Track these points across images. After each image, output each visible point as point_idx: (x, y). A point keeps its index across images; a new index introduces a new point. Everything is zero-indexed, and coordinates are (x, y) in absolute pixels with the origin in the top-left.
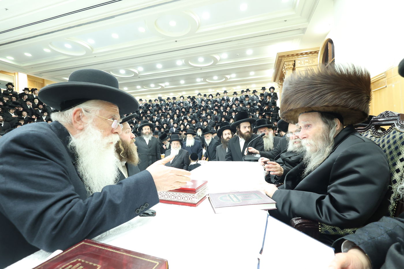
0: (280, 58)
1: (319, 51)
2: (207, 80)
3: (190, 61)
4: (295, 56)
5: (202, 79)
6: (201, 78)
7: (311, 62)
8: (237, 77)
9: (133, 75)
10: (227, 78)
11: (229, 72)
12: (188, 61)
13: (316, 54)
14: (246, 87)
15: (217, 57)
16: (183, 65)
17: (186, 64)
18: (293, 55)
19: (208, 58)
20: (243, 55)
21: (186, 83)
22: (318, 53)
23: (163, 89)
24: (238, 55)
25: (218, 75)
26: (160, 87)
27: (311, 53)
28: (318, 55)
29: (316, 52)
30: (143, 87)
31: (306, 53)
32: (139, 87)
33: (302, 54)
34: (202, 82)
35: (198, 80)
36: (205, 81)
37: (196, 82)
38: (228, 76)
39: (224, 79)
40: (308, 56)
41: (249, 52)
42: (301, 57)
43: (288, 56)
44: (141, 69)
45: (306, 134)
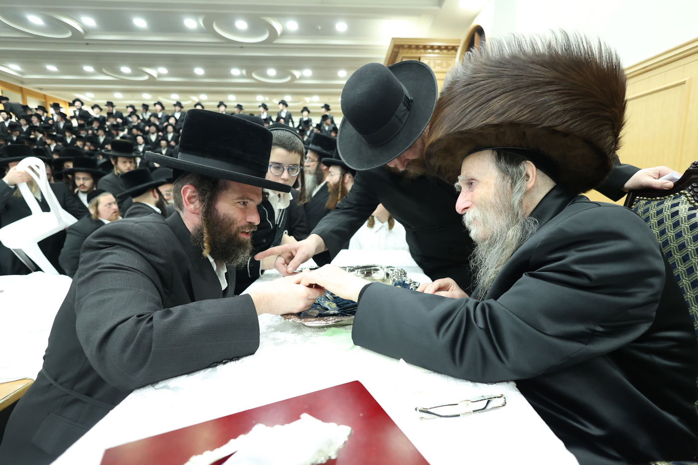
0: (396, 50)
1: (458, 46)
2: (255, 74)
3: (216, 24)
4: (420, 49)
5: (244, 72)
6: (241, 67)
7: (444, 65)
8: (313, 77)
9: (69, 35)
10: (294, 77)
11: (299, 63)
12: (212, 24)
13: (453, 52)
14: (330, 99)
15: (278, 26)
16: (200, 32)
17: (208, 30)
18: (417, 47)
19: (258, 24)
20: (329, 32)
21: (207, 76)
22: (456, 50)
23: (152, 81)
24: (318, 30)
25: (277, 68)
26: (146, 78)
27: (446, 48)
28: (456, 54)
29: (454, 48)
30: (99, 70)
31: (439, 48)
32: (88, 69)
33: (432, 48)
34: (242, 77)
35: (235, 72)
36: (249, 76)
37: (231, 76)
38: (297, 73)
39: (288, 79)
40: (441, 52)
41: (341, 26)
42: (430, 53)
43: (410, 47)
44: (89, 21)
45: (467, 201)
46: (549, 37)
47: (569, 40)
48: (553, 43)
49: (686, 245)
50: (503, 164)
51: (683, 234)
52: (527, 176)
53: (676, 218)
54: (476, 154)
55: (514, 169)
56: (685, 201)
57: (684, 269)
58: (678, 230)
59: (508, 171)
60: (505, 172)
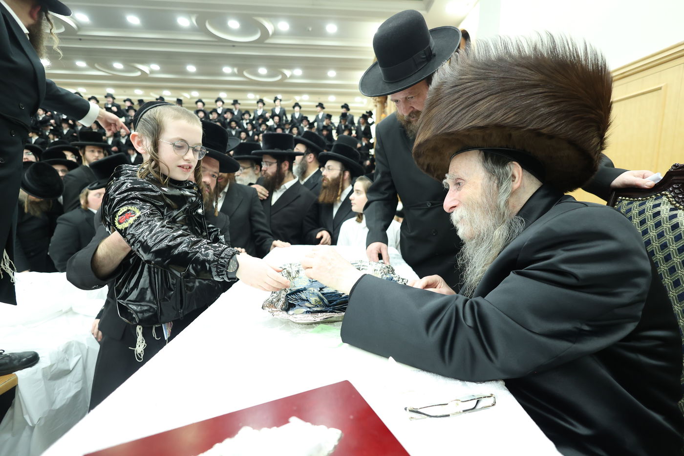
2: (246, 72)
3: (209, 22)
5: (236, 70)
6: (233, 66)
8: (303, 77)
9: (63, 30)
10: (284, 76)
11: (290, 62)
12: (205, 22)
14: (319, 98)
15: (269, 26)
16: (193, 30)
17: (201, 29)
19: (250, 24)
20: (320, 33)
21: (199, 73)
23: (144, 77)
24: (309, 31)
25: (268, 67)
26: (138, 74)
30: (92, 66)
32: (81, 64)
34: (233, 75)
35: (227, 70)
36: (240, 74)
37: (222, 74)
38: (288, 73)
39: (279, 78)
41: (331, 28)
45: (455, 200)
46: (535, 39)
47: (554, 41)
48: (539, 46)
49: (668, 245)
50: (490, 165)
51: (665, 234)
52: (514, 176)
53: (658, 218)
54: (463, 154)
55: (501, 170)
56: (666, 201)
57: (666, 268)
58: (660, 229)
59: (494, 172)
60: (491, 173)
